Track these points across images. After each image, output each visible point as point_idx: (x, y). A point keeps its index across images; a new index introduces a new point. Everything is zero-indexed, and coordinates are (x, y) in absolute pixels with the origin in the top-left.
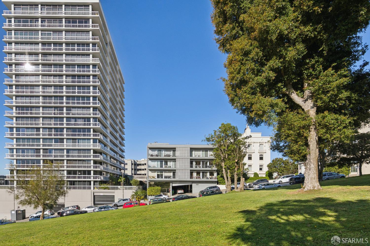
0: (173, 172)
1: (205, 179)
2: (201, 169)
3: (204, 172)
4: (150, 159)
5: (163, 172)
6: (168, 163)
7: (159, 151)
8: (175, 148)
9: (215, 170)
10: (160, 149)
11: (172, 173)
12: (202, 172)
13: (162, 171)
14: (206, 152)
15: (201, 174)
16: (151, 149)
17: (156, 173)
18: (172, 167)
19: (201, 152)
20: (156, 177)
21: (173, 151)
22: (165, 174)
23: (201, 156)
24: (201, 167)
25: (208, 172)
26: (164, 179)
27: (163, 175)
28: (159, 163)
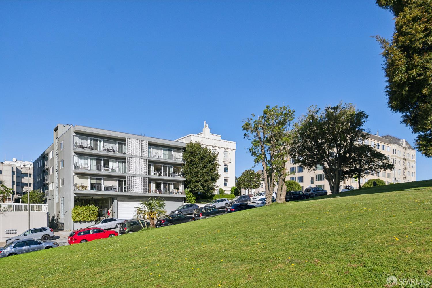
0: (119, 181)
1: (167, 195)
2: (162, 177)
3: (166, 184)
4: (78, 154)
5: (101, 179)
6: (111, 164)
7: (94, 140)
8: (124, 140)
9: (180, 181)
10: (96, 138)
11: (117, 182)
12: (164, 183)
13: (99, 177)
14: (170, 152)
15: (162, 186)
16: (79, 134)
17: (89, 180)
18: (117, 171)
19: (162, 150)
20: (89, 188)
21: (119, 143)
22: (104, 183)
23: (162, 158)
24: (162, 175)
25: (172, 183)
26: (103, 192)
27: (101, 184)
28: (94, 162)
